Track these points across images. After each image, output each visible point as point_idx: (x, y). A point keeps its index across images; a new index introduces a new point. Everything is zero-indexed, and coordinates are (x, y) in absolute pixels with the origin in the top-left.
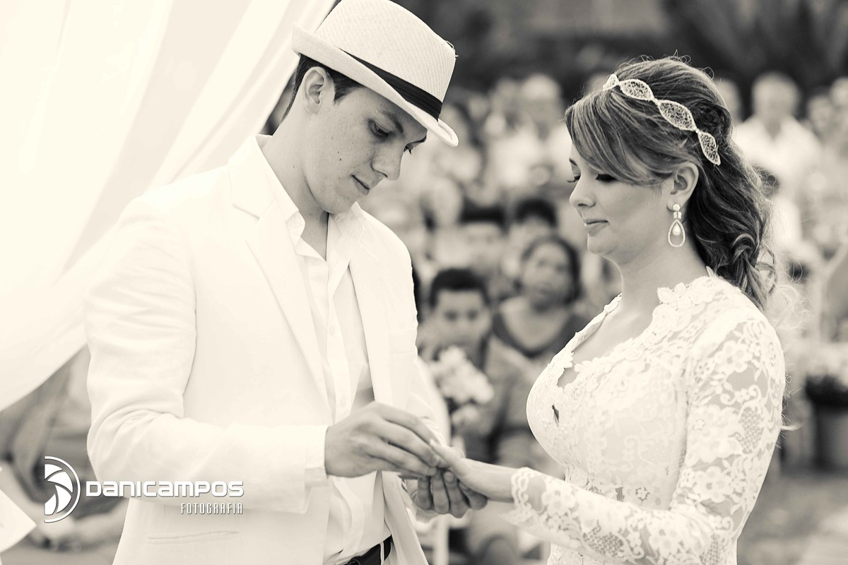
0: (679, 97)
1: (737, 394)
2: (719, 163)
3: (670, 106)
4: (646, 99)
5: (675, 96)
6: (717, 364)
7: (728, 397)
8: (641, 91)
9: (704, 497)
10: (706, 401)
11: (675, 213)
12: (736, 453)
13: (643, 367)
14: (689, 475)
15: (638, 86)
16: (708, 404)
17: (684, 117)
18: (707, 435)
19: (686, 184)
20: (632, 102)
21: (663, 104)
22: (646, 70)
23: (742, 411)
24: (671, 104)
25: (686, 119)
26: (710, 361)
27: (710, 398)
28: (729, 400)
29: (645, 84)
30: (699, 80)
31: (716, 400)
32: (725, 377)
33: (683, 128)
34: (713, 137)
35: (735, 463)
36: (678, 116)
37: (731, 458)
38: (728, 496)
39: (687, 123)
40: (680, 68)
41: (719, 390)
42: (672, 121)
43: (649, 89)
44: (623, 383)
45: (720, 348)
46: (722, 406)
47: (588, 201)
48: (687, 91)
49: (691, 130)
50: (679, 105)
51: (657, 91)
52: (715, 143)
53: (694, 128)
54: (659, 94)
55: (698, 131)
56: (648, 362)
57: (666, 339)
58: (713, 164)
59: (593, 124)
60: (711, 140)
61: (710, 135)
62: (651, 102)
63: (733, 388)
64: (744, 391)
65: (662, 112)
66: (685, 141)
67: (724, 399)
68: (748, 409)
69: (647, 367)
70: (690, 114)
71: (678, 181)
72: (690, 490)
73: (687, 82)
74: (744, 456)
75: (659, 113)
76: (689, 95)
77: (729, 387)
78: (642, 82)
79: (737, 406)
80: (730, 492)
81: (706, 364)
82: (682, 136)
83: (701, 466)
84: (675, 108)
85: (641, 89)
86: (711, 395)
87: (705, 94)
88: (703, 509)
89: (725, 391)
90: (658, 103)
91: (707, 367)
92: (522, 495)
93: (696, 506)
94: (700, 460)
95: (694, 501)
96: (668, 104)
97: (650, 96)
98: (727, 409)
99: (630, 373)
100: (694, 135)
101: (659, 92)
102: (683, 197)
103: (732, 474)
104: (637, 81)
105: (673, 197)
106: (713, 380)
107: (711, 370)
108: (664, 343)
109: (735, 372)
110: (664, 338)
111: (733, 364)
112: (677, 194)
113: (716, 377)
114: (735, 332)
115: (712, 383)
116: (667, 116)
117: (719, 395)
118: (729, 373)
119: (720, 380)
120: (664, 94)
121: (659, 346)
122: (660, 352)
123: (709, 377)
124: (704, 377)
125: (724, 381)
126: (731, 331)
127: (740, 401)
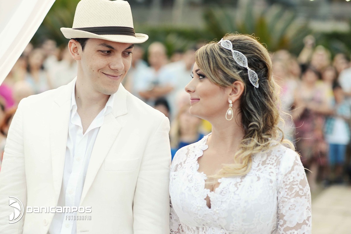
0: (244, 51)
1: (304, 190)
2: (257, 87)
3: (238, 54)
4: (228, 49)
5: (242, 50)
6: (294, 177)
8: (228, 45)
10: (293, 195)
11: (230, 104)
12: (309, 216)
13: (257, 179)
15: (228, 43)
16: (294, 197)
17: (243, 60)
19: (237, 91)
21: (235, 52)
23: (307, 197)
24: (238, 53)
25: (244, 61)
26: (290, 175)
27: (295, 194)
28: (302, 193)
29: (231, 43)
30: (257, 47)
32: (299, 183)
33: (242, 65)
34: (256, 74)
35: (310, 220)
36: (240, 59)
39: (244, 63)
40: (250, 40)
42: (237, 61)
43: (232, 45)
44: (251, 187)
45: (293, 169)
46: (301, 196)
48: (249, 49)
49: (245, 67)
50: (242, 54)
51: (235, 46)
52: (257, 77)
53: (247, 66)
54: (235, 48)
55: (248, 68)
56: (258, 176)
58: (254, 86)
60: (255, 75)
61: (254, 72)
62: (230, 51)
64: (306, 188)
65: (234, 56)
66: (241, 71)
67: (301, 193)
69: (259, 178)
70: (247, 60)
71: (234, 90)
73: (250, 46)
75: (232, 56)
76: (248, 51)
82: (239, 68)
83: (298, 226)
84: (240, 55)
85: (229, 44)
86: (295, 192)
87: (257, 53)
90: (233, 51)
91: (289, 178)
96: (237, 53)
97: (231, 48)
99: (252, 181)
100: (246, 69)
101: (235, 47)
104: (228, 41)
105: (230, 96)
106: (294, 185)
107: (291, 180)
108: (261, 166)
109: (301, 180)
110: (259, 164)
111: (300, 176)
112: (232, 96)
113: (295, 183)
114: (296, 161)
115: (294, 187)
116: (235, 58)
117: (298, 192)
118: (299, 180)
119: (297, 184)
120: (237, 48)
121: (259, 168)
122: (261, 171)
123: (292, 184)
124: (288, 183)
125: (299, 185)
126: (295, 161)
127: (306, 193)
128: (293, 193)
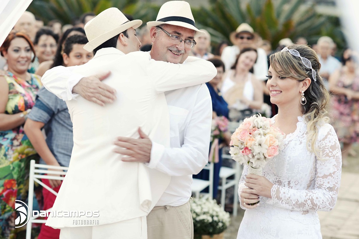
0: (309, 57)
1: (333, 152)
2: (316, 81)
5: (307, 57)
6: (326, 143)
7: (331, 153)
9: (328, 186)
10: (324, 155)
11: (302, 94)
12: (335, 171)
13: (299, 143)
14: (321, 180)
16: (325, 157)
17: (309, 64)
18: (326, 166)
19: (306, 85)
20: (294, 57)
22: (298, 47)
23: (335, 158)
24: (306, 59)
26: (323, 142)
29: (298, 51)
31: (327, 155)
32: (329, 147)
33: (308, 67)
35: (335, 174)
36: (307, 63)
37: (334, 173)
38: (334, 185)
39: (309, 66)
40: (309, 48)
41: (328, 152)
42: (305, 64)
43: (299, 53)
47: (275, 85)
50: (308, 60)
51: (302, 54)
52: (316, 74)
53: (311, 68)
54: (302, 56)
55: (312, 69)
56: (301, 141)
57: (305, 134)
58: (314, 80)
59: (282, 61)
61: (315, 71)
62: (299, 57)
63: (332, 151)
64: (335, 151)
66: (308, 72)
67: (330, 154)
68: (337, 156)
69: (301, 143)
70: (311, 63)
71: (304, 84)
72: (322, 185)
73: (311, 53)
74: (337, 171)
75: (301, 61)
76: (311, 57)
77: (331, 150)
78: (297, 51)
79: (334, 156)
80: (334, 183)
81: (322, 143)
82: (307, 70)
83: (325, 176)
86: (326, 153)
88: (327, 190)
89: (330, 152)
90: (302, 58)
91: (322, 144)
92: (274, 195)
93: (325, 189)
94: (325, 174)
95: (325, 188)
96: (304, 59)
97: (299, 55)
98: (331, 157)
99: (296, 144)
100: (311, 70)
102: (305, 89)
103: (335, 178)
104: (295, 50)
105: (302, 88)
106: (326, 149)
107: (324, 145)
108: (305, 135)
109: (332, 145)
110: (304, 133)
111: (331, 142)
112: (303, 88)
113: (326, 147)
114: (330, 132)
115: (325, 150)
116: (303, 62)
117: (328, 153)
118: (330, 146)
119: (328, 148)
120: (304, 56)
121: (303, 136)
122: (304, 138)
123: (324, 148)
124: (321, 147)
125: (329, 148)
126: (328, 132)
127: (334, 154)
128: (324, 154)
